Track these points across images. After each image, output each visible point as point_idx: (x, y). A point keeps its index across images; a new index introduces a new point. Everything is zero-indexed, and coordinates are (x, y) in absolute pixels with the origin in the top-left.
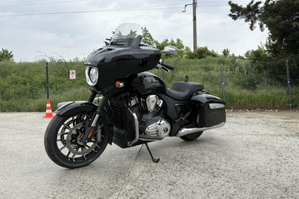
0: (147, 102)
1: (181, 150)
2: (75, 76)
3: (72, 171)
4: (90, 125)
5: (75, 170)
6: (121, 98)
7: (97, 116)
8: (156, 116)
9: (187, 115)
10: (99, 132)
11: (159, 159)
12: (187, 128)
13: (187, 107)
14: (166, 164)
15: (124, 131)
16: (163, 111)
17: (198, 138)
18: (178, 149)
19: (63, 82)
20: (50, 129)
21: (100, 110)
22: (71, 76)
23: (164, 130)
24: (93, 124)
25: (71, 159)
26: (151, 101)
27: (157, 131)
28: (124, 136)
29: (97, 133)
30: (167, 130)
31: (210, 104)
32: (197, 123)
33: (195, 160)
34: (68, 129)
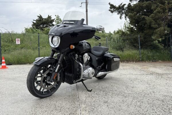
0: (84, 57)
1: (99, 84)
2: (19, 42)
3: (43, 100)
4: (54, 71)
5: (44, 98)
6: (71, 55)
7: (59, 65)
8: (87, 65)
9: (102, 65)
10: (59, 75)
11: (92, 90)
12: (101, 72)
13: (102, 60)
14: (96, 92)
15: (72, 74)
16: (90, 62)
17: (105, 78)
18: (97, 84)
19: (8, 46)
20: (31, 74)
21: (60, 62)
22: (17, 42)
23: (92, 73)
24: (56, 71)
25: (42, 92)
26: (86, 57)
27: (89, 74)
28: (72, 77)
29: (57, 76)
30: (93, 73)
31: (114, 59)
32: (106, 69)
33: (110, 89)
34: (39, 74)
